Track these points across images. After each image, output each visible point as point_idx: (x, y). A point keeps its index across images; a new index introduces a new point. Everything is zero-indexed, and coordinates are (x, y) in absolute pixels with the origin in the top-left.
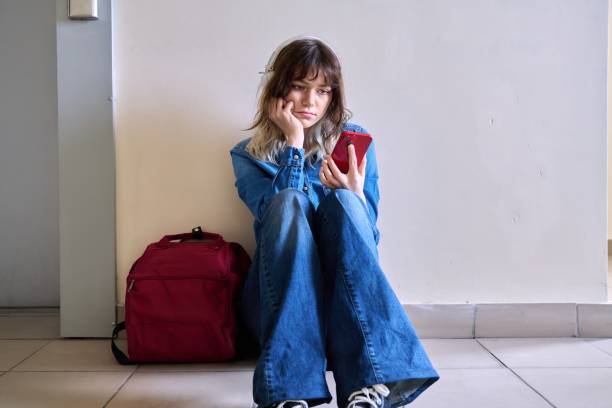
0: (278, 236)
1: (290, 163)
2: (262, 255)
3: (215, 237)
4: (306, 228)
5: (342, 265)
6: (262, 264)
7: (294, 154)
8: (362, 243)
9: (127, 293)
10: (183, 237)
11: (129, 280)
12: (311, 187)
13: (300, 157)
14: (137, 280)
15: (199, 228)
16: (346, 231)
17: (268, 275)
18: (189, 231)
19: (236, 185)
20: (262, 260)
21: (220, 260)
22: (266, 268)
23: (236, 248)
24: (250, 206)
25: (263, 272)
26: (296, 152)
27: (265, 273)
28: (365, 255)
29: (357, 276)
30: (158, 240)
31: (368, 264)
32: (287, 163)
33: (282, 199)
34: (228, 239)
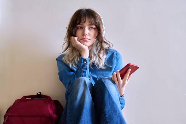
0: (76, 98)
1: (82, 65)
2: (68, 107)
3: (47, 97)
4: (89, 95)
5: (104, 112)
6: (68, 111)
7: (84, 62)
8: (113, 103)
9: (4, 123)
10: (33, 97)
11: (5, 116)
12: (92, 78)
13: (87, 62)
14: (9, 116)
15: (40, 93)
16: (106, 97)
17: (70, 116)
18: (36, 94)
19: (58, 74)
20: (68, 109)
21: (49, 109)
22: (70, 113)
23: (56, 103)
24: (65, 84)
25: (68, 115)
26: (85, 60)
27: (69, 115)
28: (115, 108)
29: (111, 118)
30: (20, 98)
31: (116, 112)
32: (81, 65)
33: (79, 82)
34: (53, 98)
